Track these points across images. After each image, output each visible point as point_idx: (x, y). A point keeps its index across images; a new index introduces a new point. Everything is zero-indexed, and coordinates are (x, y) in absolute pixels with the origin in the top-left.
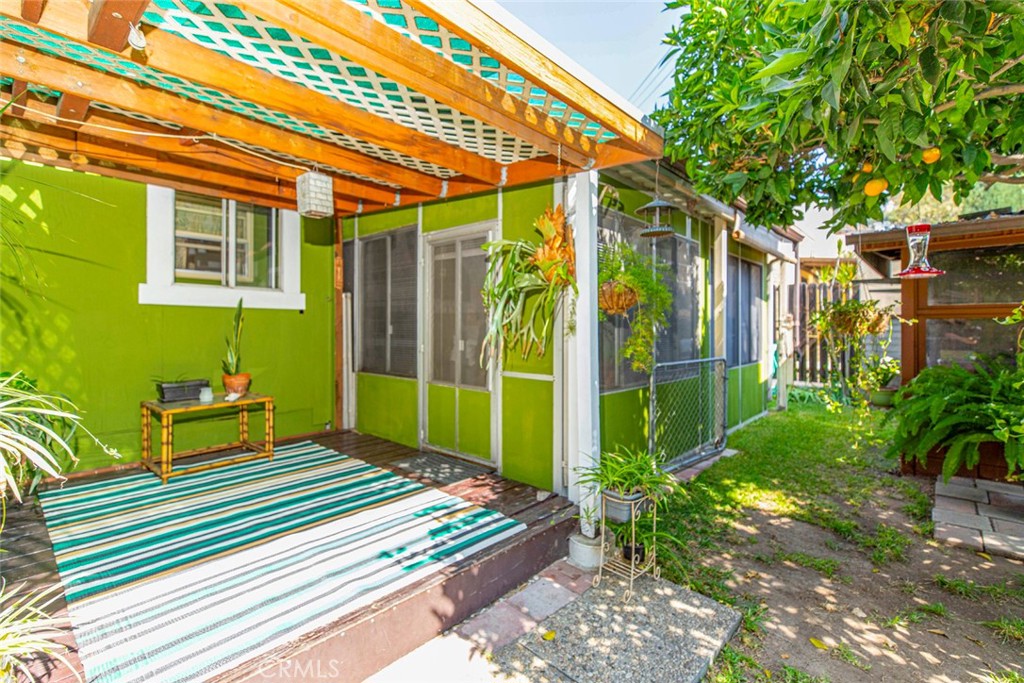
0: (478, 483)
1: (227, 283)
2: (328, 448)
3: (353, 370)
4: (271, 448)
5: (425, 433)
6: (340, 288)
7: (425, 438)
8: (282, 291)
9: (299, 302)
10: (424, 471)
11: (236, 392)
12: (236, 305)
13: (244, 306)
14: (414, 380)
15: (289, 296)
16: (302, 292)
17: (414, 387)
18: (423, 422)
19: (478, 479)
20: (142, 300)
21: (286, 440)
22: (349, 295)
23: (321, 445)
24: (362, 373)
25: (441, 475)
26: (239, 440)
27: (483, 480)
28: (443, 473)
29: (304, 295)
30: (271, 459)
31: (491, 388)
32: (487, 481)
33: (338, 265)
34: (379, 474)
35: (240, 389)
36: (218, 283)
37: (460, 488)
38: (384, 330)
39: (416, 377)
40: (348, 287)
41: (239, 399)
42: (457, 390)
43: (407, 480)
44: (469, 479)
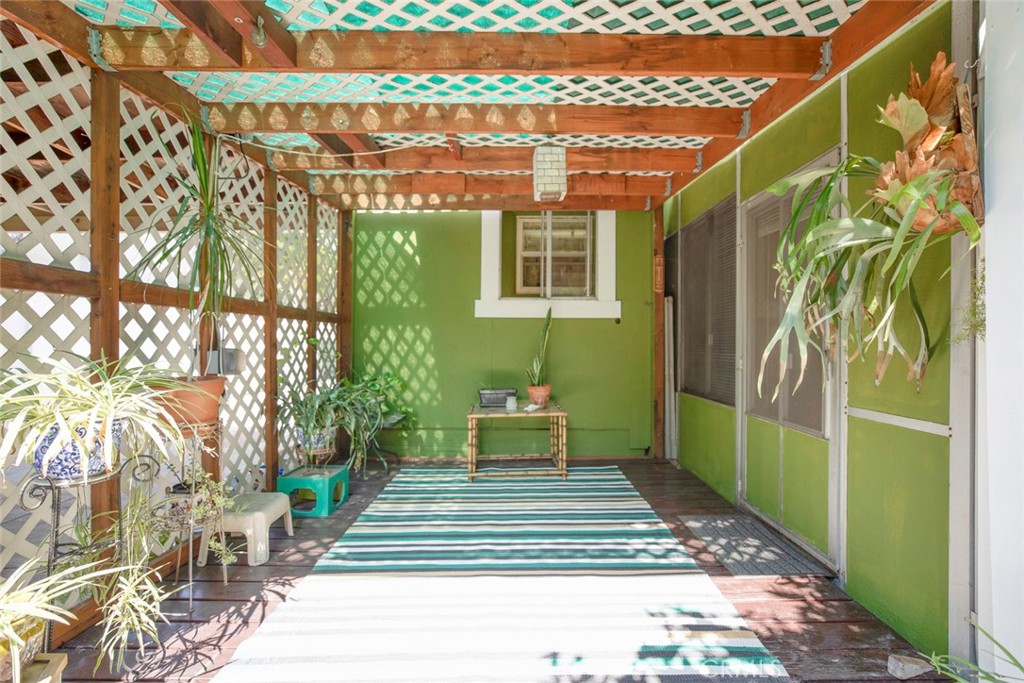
0: (788, 589)
1: (545, 294)
2: (628, 479)
3: (676, 390)
4: (564, 467)
5: (742, 485)
6: (661, 291)
7: (742, 491)
8: (597, 299)
9: (613, 310)
10: (713, 542)
11: (536, 403)
12: (545, 316)
13: (553, 316)
14: (732, 408)
15: (604, 305)
16: (617, 300)
17: (732, 417)
18: (741, 466)
19: (791, 582)
20: (478, 314)
21: (597, 461)
22: (671, 298)
23: (624, 474)
24: (683, 394)
25: (735, 555)
26: (549, 452)
27: (799, 585)
28: (740, 553)
29: (619, 302)
30: (564, 478)
31: (828, 432)
32: (805, 591)
33: (659, 265)
34: (655, 528)
35: (540, 401)
36: (537, 296)
37: (750, 588)
38: (703, 340)
39: (733, 405)
40: (669, 291)
41: (536, 410)
42: (781, 429)
43: (681, 548)
44: (776, 577)
